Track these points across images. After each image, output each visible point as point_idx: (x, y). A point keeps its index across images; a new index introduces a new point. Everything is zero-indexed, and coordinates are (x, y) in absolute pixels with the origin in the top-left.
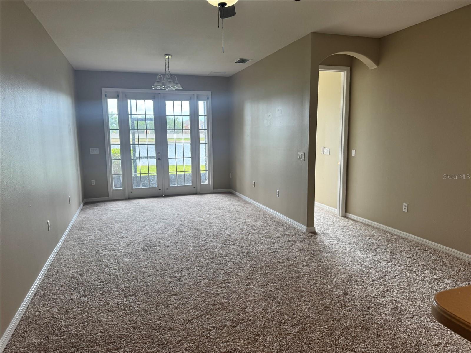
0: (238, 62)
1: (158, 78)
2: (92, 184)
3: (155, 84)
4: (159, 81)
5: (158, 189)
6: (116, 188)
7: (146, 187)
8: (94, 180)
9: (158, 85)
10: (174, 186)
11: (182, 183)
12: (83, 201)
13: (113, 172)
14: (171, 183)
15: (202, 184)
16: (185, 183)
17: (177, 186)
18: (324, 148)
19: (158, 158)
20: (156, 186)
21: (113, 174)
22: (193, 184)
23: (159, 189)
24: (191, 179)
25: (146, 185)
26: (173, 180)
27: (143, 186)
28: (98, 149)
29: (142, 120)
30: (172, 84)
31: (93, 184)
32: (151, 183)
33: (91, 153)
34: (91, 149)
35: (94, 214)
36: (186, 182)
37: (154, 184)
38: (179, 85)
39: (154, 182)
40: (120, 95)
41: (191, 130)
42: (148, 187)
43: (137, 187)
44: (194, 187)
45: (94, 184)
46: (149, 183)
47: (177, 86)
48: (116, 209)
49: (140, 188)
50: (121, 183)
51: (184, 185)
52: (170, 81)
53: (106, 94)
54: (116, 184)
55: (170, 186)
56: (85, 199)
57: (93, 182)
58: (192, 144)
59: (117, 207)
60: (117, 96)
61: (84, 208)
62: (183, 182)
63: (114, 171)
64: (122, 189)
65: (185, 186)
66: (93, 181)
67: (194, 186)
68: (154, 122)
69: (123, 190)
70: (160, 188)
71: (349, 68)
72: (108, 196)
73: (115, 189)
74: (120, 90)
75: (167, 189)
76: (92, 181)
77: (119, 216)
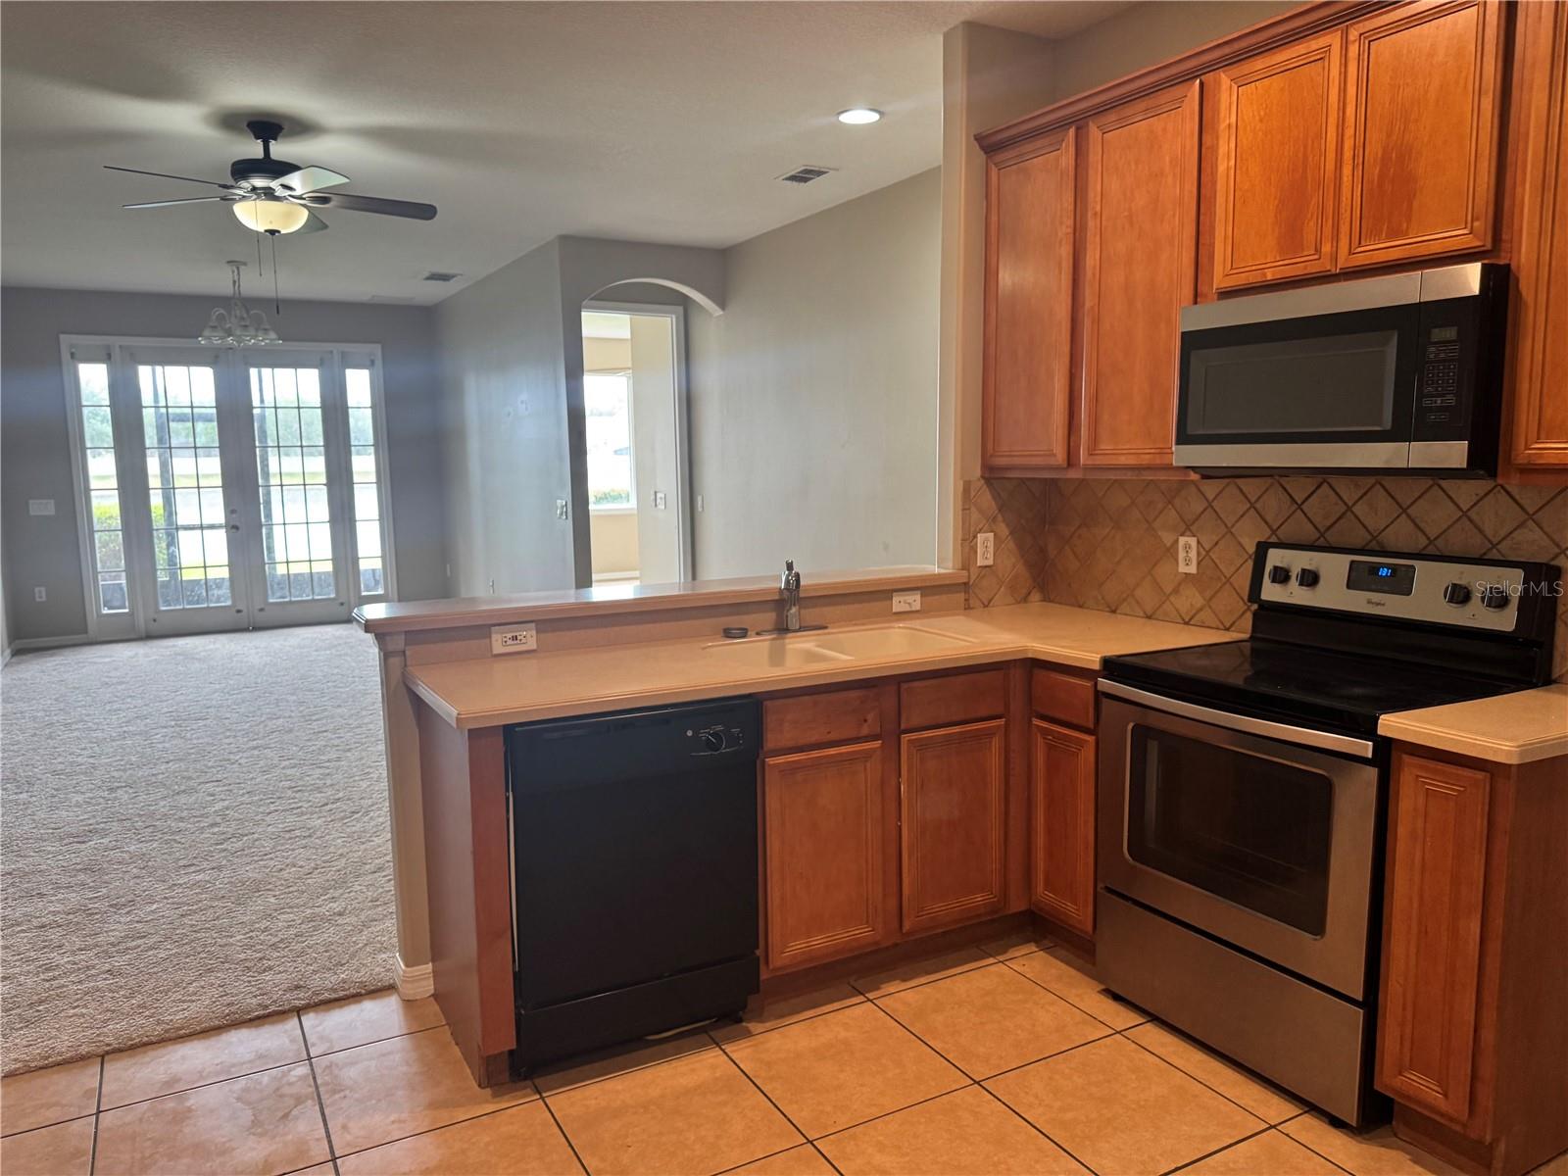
0: (428, 278)
1: (214, 317)
2: (38, 600)
3: (207, 333)
4: (215, 324)
5: (234, 610)
6: (109, 609)
7: (198, 604)
8: (43, 589)
9: (215, 334)
10: (282, 600)
11: (304, 592)
12: (10, 644)
13: (99, 565)
14: (273, 593)
15: (364, 594)
16: (313, 594)
17: (291, 602)
18: (656, 493)
19: (232, 524)
20: (229, 603)
21: (99, 570)
22: (337, 592)
23: (239, 611)
24: (331, 580)
25: (198, 600)
26: (279, 584)
27: (189, 603)
28: (52, 501)
29: (181, 419)
30: (252, 332)
31: (41, 597)
32: (213, 595)
33: (32, 513)
34: (31, 501)
35: (43, 672)
36: (317, 590)
37: (223, 598)
38: (273, 335)
39: (220, 592)
40: (116, 354)
41: (327, 445)
42: (205, 605)
43: (170, 605)
44: (342, 604)
45: (44, 599)
46: (207, 595)
47: (266, 337)
48: (107, 660)
49: (181, 607)
50: (124, 594)
51: (310, 598)
52: (246, 326)
53: (73, 350)
54: (108, 598)
55: (271, 601)
56: (17, 642)
57: (41, 594)
58: (330, 484)
59: (111, 657)
60: (106, 357)
61: (14, 660)
62: (308, 590)
63: (101, 561)
64: (127, 610)
65: (313, 600)
66: (40, 592)
67: (341, 601)
68: (215, 423)
69: (131, 614)
70: (240, 608)
71: (680, 309)
72: (86, 632)
73: (106, 611)
74: (116, 341)
75: (261, 610)
76: (37, 589)
77: (112, 674)
